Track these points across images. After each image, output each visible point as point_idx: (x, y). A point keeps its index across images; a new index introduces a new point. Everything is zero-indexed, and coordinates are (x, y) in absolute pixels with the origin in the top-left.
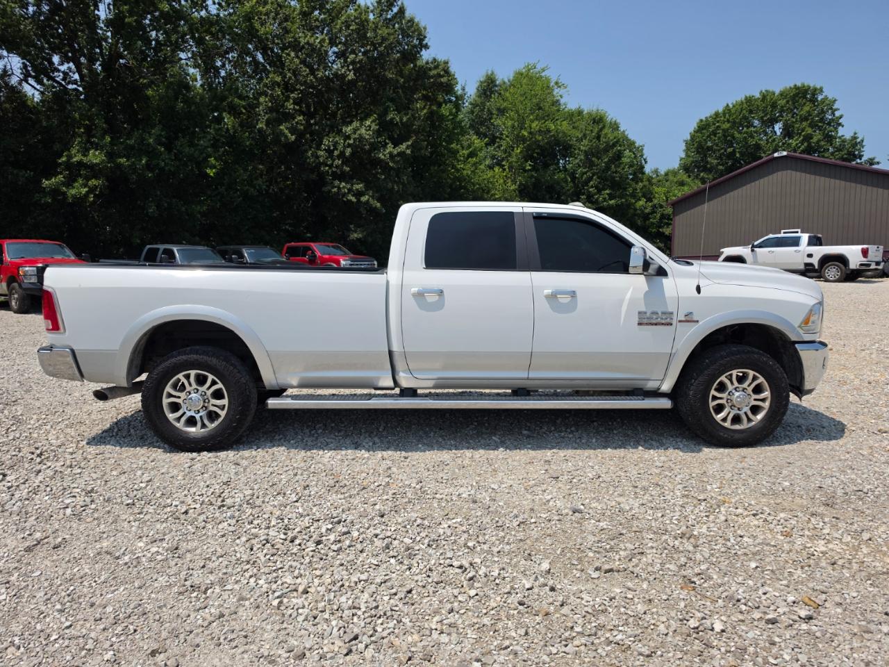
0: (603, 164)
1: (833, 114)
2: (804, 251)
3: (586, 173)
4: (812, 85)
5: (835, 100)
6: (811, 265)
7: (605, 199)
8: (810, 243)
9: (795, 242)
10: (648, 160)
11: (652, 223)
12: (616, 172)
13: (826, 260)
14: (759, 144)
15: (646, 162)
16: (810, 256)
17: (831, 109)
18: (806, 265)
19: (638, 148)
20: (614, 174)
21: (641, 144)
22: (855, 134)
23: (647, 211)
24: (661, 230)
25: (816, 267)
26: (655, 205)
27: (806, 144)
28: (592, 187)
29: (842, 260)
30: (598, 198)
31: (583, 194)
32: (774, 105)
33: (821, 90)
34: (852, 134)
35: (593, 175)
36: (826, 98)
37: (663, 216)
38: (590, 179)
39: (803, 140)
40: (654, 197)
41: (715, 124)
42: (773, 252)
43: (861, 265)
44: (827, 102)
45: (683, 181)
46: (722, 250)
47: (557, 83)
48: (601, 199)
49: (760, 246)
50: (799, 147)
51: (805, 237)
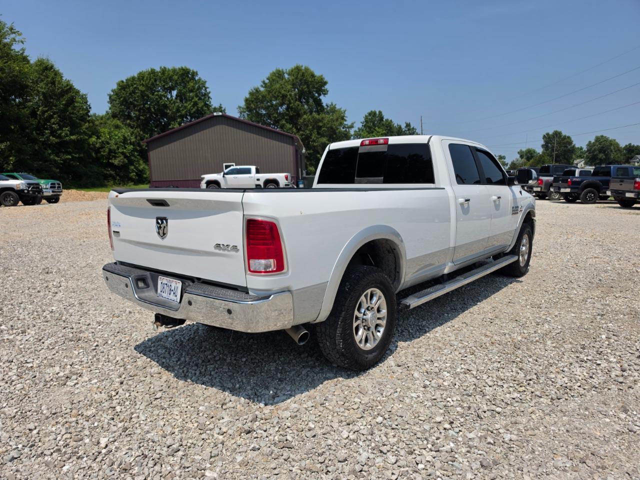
0: (62, 106)
1: (206, 89)
2: (254, 178)
3: (47, 111)
4: (191, 69)
5: (206, 82)
6: (260, 185)
7: (66, 134)
8: (258, 172)
9: (248, 171)
10: (91, 106)
11: (103, 156)
12: (73, 113)
13: (268, 182)
14: (167, 105)
15: (90, 108)
16: (258, 180)
17: (204, 87)
18: (257, 185)
19: (82, 96)
20: (72, 115)
21: (84, 93)
22: (221, 105)
23: (98, 145)
24: (110, 161)
25: (262, 186)
26: (103, 142)
27: (196, 108)
28: (54, 124)
29: (275, 182)
30: (61, 133)
31: (47, 129)
32: (171, 79)
33: (197, 74)
34: (219, 105)
35: (54, 113)
36: (200, 79)
37: (110, 151)
38: (51, 117)
39: (193, 105)
40: (101, 136)
41: (133, 86)
42: (236, 178)
43: (286, 185)
44: (201, 82)
45: (118, 125)
46: (203, 176)
47: (11, 29)
48: (63, 134)
49: (227, 174)
50: (192, 109)
51: (253, 168)
